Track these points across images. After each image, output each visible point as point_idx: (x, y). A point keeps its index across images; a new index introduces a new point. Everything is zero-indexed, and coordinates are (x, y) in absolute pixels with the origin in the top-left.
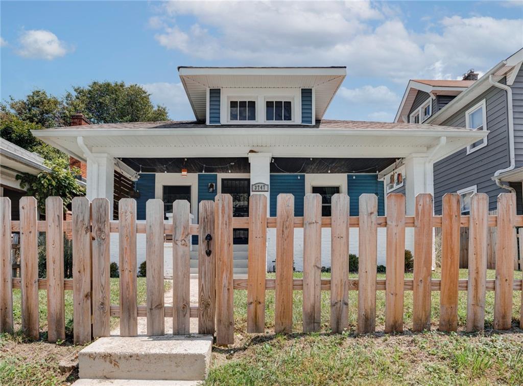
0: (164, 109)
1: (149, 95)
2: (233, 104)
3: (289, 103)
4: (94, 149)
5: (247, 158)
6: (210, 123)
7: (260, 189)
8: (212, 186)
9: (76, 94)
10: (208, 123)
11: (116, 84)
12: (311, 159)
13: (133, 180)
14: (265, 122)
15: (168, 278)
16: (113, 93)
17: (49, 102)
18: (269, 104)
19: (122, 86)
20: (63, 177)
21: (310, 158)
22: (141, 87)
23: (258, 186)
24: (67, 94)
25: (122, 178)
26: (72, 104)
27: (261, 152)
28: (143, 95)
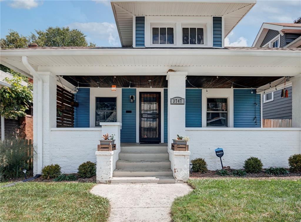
0: (94, 46)
1: (85, 36)
2: (155, 31)
3: (202, 29)
4: (39, 68)
5: (165, 76)
6: (136, 46)
7: (178, 103)
8: (132, 98)
9: (39, 36)
10: (134, 46)
11: (64, 29)
12: (218, 77)
13: (73, 93)
14: (182, 45)
15: (103, 182)
16: (61, 35)
17: (20, 39)
18: (185, 30)
19: (67, 30)
20: (20, 90)
21: (216, 76)
22: (79, 31)
23: (176, 100)
24: (32, 35)
25: (64, 92)
26: (36, 42)
27: (178, 71)
28: (81, 36)
